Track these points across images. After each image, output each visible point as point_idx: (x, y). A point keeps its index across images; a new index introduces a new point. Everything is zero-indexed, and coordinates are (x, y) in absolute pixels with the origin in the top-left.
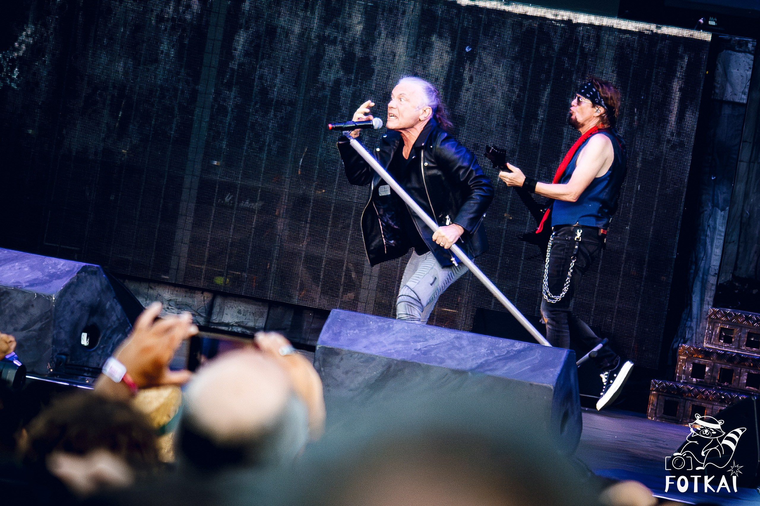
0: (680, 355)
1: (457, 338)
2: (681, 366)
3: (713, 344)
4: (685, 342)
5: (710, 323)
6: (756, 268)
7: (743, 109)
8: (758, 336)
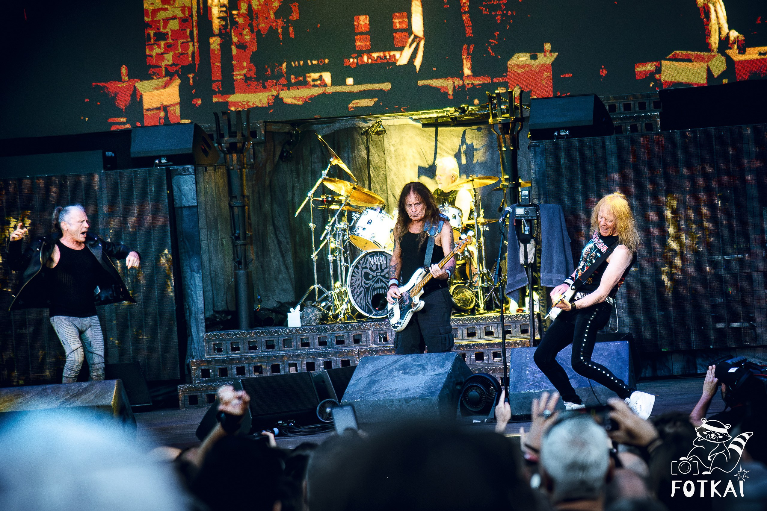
0: (192, 366)
2: (194, 373)
3: (211, 355)
4: (193, 358)
5: (206, 343)
6: (227, 303)
7: (195, 209)
8: (238, 343)
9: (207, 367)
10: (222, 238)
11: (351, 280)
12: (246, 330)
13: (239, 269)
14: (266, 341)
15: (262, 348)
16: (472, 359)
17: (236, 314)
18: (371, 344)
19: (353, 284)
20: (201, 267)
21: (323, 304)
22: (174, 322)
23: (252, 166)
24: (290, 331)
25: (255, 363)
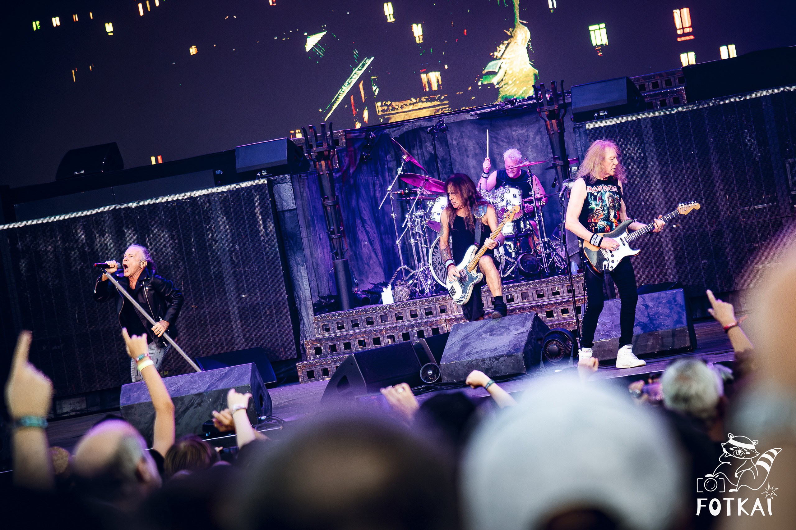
0: (306, 346)
1: (192, 377)
2: (309, 352)
3: (321, 335)
4: (306, 339)
5: (316, 325)
6: (329, 289)
7: (295, 212)
8: (342, 323)
9: (319, 345)
10: (319, 235)
11: (432, 259)
12: (348, 311)
13: (337, 259)
14: (366, 318)
15: (363, 324)
16: (544, 317)
17: (338, 298)
18: (455, 312)
19: (434, 263)
20: (305, 260)
21: (411, 282)
22: (287, 310)
23: (338, 170)
24: (385, 308)
25: (359, 338)
